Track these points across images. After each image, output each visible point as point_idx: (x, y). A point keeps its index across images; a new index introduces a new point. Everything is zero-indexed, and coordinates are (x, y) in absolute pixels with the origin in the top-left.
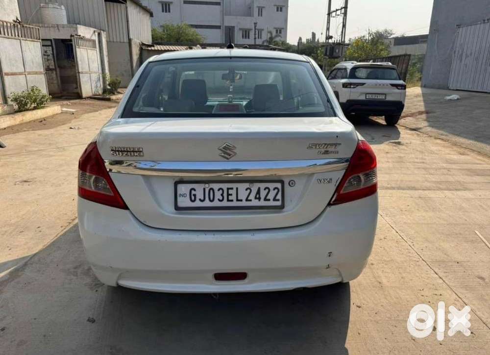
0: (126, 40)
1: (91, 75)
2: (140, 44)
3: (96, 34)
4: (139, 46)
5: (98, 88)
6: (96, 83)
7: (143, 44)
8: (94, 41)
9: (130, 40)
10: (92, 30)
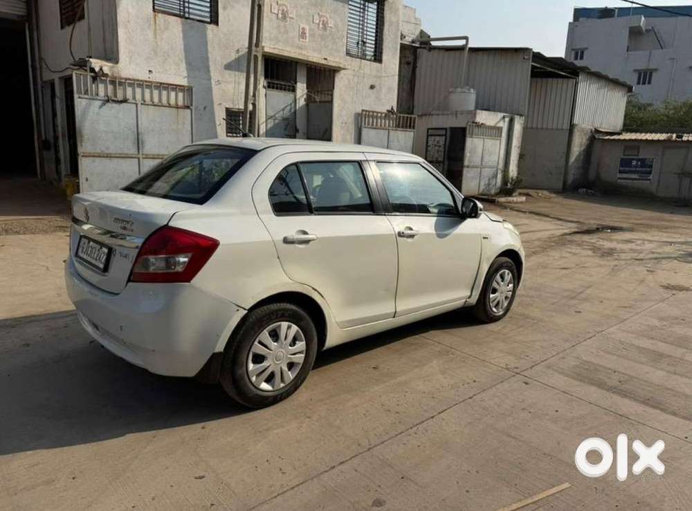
0: (566, 126)
1: (483, 170)
2: (591, 131)
3: (507, 120)
4: (590, 134)
5: (491, 186)
6: (489, 180)
7: (597, 131)
8: (500, 129)
9: (572, 126)
10: (501, 115)
